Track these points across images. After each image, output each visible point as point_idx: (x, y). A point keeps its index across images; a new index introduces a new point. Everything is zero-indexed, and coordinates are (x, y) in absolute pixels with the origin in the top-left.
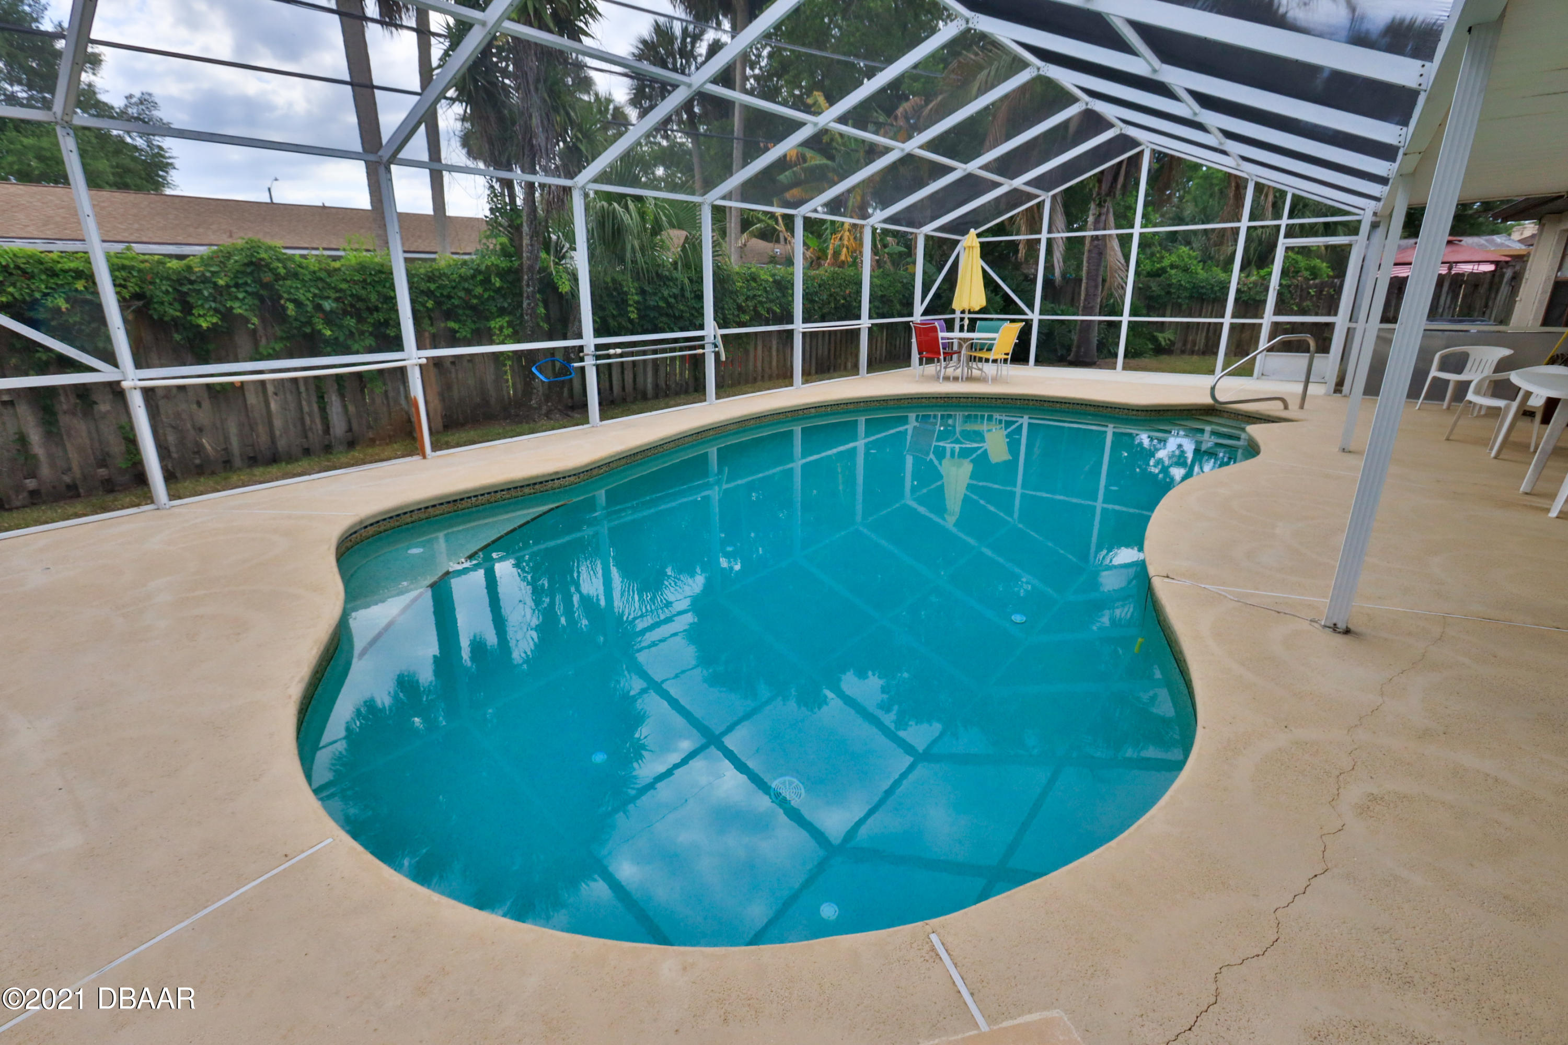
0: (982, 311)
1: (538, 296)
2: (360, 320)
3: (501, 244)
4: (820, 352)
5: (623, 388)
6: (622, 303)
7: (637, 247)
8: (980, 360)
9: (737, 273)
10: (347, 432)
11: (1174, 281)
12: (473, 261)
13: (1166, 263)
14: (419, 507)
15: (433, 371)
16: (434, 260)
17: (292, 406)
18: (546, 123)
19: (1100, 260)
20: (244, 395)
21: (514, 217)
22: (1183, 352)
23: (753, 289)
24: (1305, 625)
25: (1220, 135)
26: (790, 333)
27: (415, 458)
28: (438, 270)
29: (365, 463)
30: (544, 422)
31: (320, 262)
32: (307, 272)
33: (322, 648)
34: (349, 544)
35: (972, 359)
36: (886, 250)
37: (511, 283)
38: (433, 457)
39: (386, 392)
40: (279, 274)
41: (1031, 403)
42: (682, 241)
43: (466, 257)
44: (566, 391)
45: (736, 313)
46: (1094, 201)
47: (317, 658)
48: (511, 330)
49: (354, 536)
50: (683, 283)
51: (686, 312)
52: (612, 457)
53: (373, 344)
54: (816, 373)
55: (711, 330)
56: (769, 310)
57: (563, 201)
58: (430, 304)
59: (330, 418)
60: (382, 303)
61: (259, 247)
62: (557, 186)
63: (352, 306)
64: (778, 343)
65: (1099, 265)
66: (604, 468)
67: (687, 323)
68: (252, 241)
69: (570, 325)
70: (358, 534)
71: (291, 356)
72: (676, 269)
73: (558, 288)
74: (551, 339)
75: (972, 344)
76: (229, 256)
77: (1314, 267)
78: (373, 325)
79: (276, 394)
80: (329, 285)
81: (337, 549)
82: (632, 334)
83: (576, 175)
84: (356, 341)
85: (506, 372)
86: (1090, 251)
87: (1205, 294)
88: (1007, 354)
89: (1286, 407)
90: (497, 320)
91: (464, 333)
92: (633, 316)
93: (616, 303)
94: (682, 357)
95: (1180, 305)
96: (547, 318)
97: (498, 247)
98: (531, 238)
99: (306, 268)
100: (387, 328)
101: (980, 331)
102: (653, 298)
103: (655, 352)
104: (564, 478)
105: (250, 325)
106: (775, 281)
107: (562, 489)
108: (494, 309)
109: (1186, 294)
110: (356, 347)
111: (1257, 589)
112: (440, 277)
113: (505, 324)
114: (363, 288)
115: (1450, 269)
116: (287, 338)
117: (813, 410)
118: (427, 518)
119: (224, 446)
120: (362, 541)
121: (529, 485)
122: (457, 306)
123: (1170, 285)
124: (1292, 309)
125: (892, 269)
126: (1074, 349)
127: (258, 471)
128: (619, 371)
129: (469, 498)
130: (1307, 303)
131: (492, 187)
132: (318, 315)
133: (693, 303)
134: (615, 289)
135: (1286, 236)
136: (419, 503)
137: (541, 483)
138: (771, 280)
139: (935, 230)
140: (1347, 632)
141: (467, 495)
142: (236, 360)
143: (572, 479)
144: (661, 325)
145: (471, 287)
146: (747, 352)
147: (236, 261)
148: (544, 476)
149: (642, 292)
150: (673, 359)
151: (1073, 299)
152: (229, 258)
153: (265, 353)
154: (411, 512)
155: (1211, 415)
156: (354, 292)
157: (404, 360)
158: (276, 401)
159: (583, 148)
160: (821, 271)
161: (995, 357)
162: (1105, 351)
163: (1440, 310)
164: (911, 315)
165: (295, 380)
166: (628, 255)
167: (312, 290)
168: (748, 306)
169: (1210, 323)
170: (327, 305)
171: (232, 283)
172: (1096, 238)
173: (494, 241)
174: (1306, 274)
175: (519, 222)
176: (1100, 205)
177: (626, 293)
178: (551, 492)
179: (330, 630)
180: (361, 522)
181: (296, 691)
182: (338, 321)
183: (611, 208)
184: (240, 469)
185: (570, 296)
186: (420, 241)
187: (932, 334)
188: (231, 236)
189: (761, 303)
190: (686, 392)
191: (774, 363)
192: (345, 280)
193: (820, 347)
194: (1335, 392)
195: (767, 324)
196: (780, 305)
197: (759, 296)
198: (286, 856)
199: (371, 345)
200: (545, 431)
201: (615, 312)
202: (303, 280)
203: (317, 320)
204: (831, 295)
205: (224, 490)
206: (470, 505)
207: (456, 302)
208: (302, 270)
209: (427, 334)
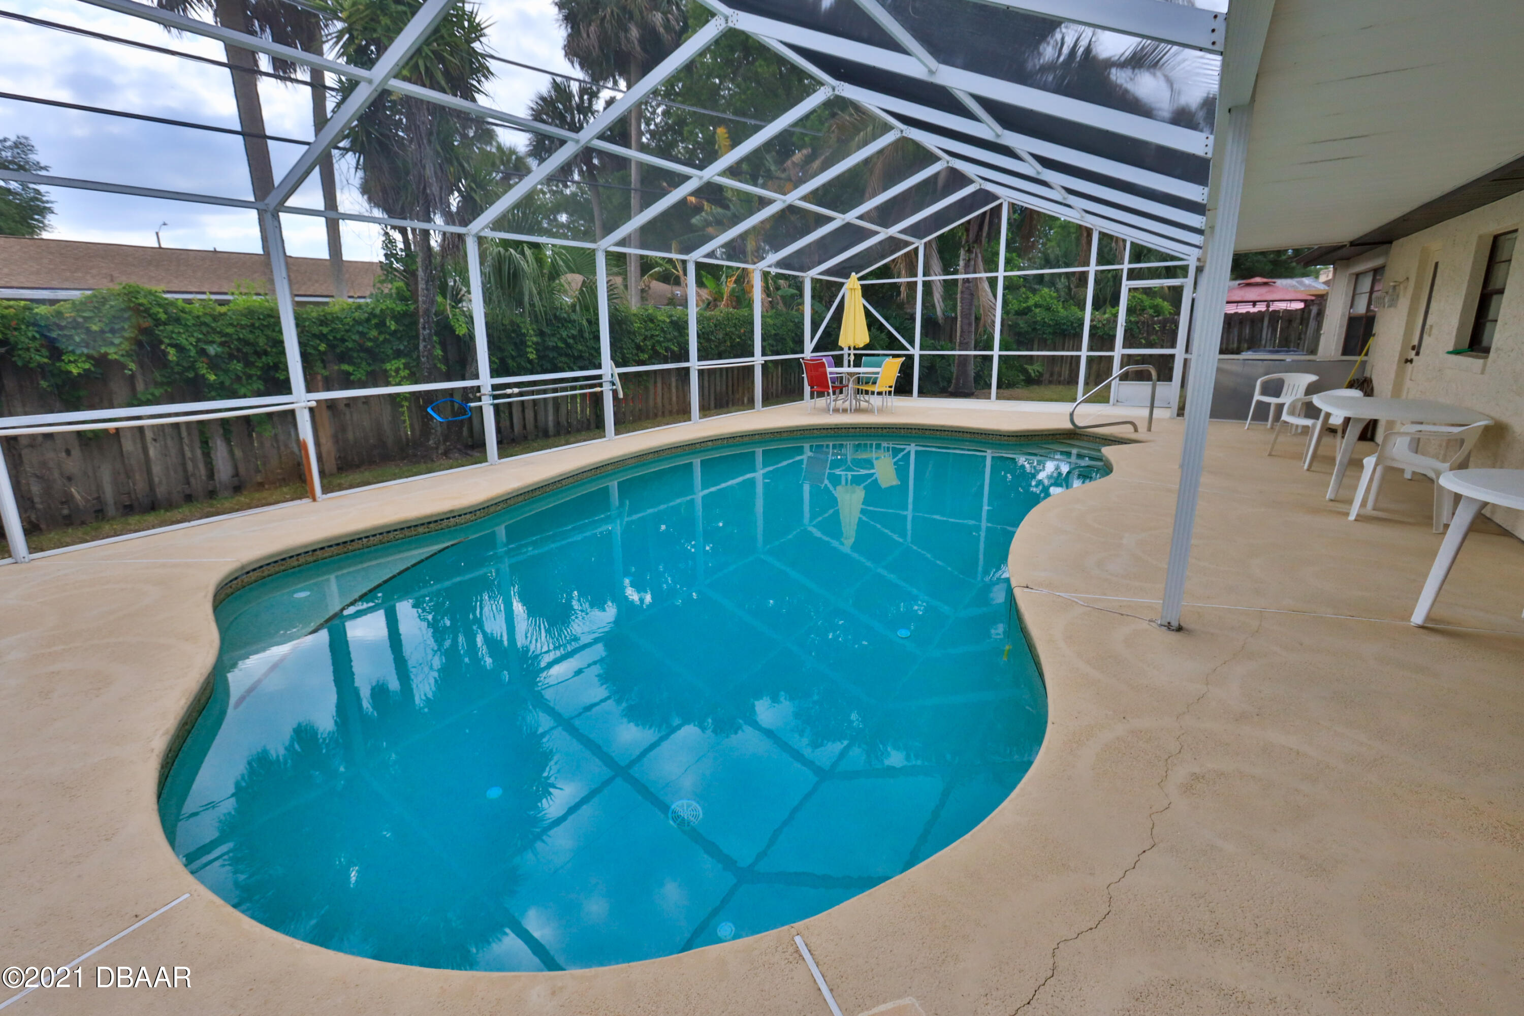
0: (866, 347)
1: (435, 338)
2: (248, 364)
3: (397, 288)
4: (718, 388)
5: (525, 427)
6: (520, 344)
7: (535, 292)
8: (867, 392)
9: (634, 315)
10: (233, 477)
11: (1039, 319)
12: (367, 304)
13: (1031, 302)
14: (306, 550)
15: (325, 415)
16: (326, 304)
17: (173, 451)
18: (440, 174)
19: (972, 299)
20: (120, 442)
21: (410, 262)
22: (1050, 382)
23: (650, 329)
24: (1145, 625)
25: (1063, 191)
26: (687, 370)
27: (305, 501)
28: (331, 314)
29: (250, 508)
30: (444, 461)
31: (204, 307)
32: (190, 318)
33: (191, 699)
34: (229, 591)
35: (859, 392)
36: (780, 293)
37: (406, 326)
38: (323, 500)
39: (276, 435)
40: (160, 319)
41: (914, 431)
42: (580, 284)
43: (362, 301)
44: (465, 429)
45: (635, 351)
46: (963, 247)
47: (185, 709)
48: (407, 372)
49: (235, 582)
50: (581, 325)
51: (585, 352)
52: (509, 494)
53: (262, 387)
54: (716, 407)
55: (608, 369)
56: (667, 349)
57: (458, 247)
58: (323, 347)
59: (214, 463)
60: (272, 347)
61: (138, 292)
62: (452, 233)
63: (239, 350)
64: (677, 380)
65: (971, 304)
66: (502, 505)
67: (587, 362)
68: (130, 287)
69: (468, 367)
70: (239, 580)
71: (172, 400)
72: (574, 311)
73: (454, 331)
74: (449, 379)
75: (859, 378)
76: (105, 300)
77: (1157, 306)
78: (262, 369)
79: (155, 440)
80: (214, 330)
81: (215, 596)
82: (532, 373)
83: (471, 222)
84: (244, 386)
85: (403, 413)
86: (962, 292)
87: (1066, 330)
88: (891, 387)
89: (1136, 430)
90: (393, 362)
91: (360, 375)
92: (532, 356)
93: (515, 344)
94: (583, 396)
95: (1046, 340)
96: (445, 360)
97: (394, 291)
98: (427, 282)
99: (190, 313)
100: (277, 371)
101: (866, 366)
102: (552, 339)
103: (555, 390)
104: (460, 516)
105: (126, 371)
106: (672, 322)
107: (458, 527)
108: (390, 352)
109: (1050, 330)
110: (243, 391)
111: (1105, 595)
112: (332, 321)
113: (402, 366)
114: (251, 332)
115: (1268, 306)
116: (169, 384)
117: (710, 443)
118: (315, 561)
119: (96, 495)
120: (244, 587)
121: (423, 524)
122: (351, 349)
123: (1036, 323)
124: (1141, 343)
125: (784, 309)
126: (954, 381)
127: (133, 520)
128: (520, 409)
129: (360, 539)
130: (1153, 337)
131: (386, 234)
132: (202, 359)
133: (591, 343)
134: (514, 331)
135: (1129, 279)
136: (306, 546)
137: (436, 521)
138: (668, 320)
139: (821, 274)
140: (1180, 629)
141: (358, 537)
142: (112, 406)
143: (468, 516)
144: (560, 365)
145: (365, 330)
146: (646, 389)
147: (112, 307)
148: (439, 514)
149: (541, 333)
150: (574, 397)
151: (951, 337)
152: (104, 304)
153: (144, 399)
154: (298, 555)
155: (1073, 438)
156: (241, 336)
157: (292, 403)
158: (155, 447)
159: (477, 198)
160: (716, 312)
161: (880, 390)
162: (982, 383)
163: (1263, 342)
164: (802, 352)
165: (177, 425)
166: (526, 299)
167: (195, 334)
168: (646, 345)
169: (1072, 356)
170: (212, 350)
171: (107, 329)
172: (967, 281)
173: (390, 286)
174: (1151, 311)
175: (414, 268)
176: (969, 251)
177: (524, 335)
178: (446, 530)
179: (202, 680)
180: (243, 567)
181: (159, 743)
182: (223, 366)
183: (508, 253)
184: (113, 518)
185: (468, 338)
186: (317, 285)
187: (821, 370)
188: (112, 281)
189: (659, 342)
190: (588, 429)
191: (674, 399)
192: (231, 324)
193: (718, 383)
194: (1178, 415)
195: (666, 362)
196: (678, 344)
197: (657, 336)
198: (136, 916)
199: (259, 389)
200: (443, 470)
201: (513, 353)
202: (186, 325)
203: (201, 365)
204: (726, 334)
205: (93, 540)
206: (361, 546)
207: (350, 345)
208: (184, 315)
209: (319, 377)
